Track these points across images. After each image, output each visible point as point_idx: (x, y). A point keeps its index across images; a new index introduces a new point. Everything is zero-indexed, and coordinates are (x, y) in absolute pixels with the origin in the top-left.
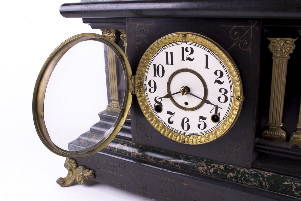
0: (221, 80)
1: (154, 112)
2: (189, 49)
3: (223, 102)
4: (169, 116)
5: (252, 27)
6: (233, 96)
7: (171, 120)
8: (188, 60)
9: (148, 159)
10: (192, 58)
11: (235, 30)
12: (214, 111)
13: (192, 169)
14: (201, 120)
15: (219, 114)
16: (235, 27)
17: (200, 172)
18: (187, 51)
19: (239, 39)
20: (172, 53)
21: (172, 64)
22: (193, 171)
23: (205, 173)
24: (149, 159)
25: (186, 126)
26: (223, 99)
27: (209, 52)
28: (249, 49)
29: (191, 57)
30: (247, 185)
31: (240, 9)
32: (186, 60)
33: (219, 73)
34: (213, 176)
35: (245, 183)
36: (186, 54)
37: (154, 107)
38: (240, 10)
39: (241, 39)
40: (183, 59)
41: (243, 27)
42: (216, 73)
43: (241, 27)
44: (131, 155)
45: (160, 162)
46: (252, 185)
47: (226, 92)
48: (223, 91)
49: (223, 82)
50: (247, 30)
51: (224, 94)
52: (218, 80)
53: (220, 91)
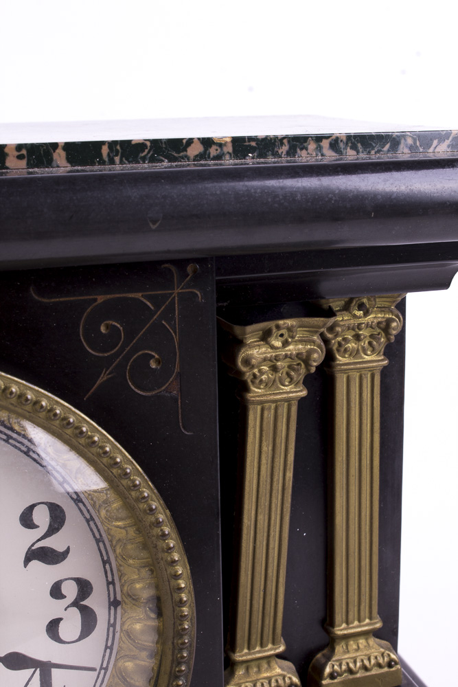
0: (56, 543)
3: (77, 637)
5: (176, 291)
6: (119, 598)
11: (107, 311)
16: (101, 299)
19: (122, 348)
26: (71, 625)
28: (171, 388)
31: (154, 222)
33: (42, 517)
38: (154, 227)
39: (135, 349)
41: (138, 295)
42: (27, 520)
43: (131, 298)
48: (70, 590)
49: (67, 551)
50: (158, 307)
51: (75, 604)
52: (42, 548)
53: (56, 592)
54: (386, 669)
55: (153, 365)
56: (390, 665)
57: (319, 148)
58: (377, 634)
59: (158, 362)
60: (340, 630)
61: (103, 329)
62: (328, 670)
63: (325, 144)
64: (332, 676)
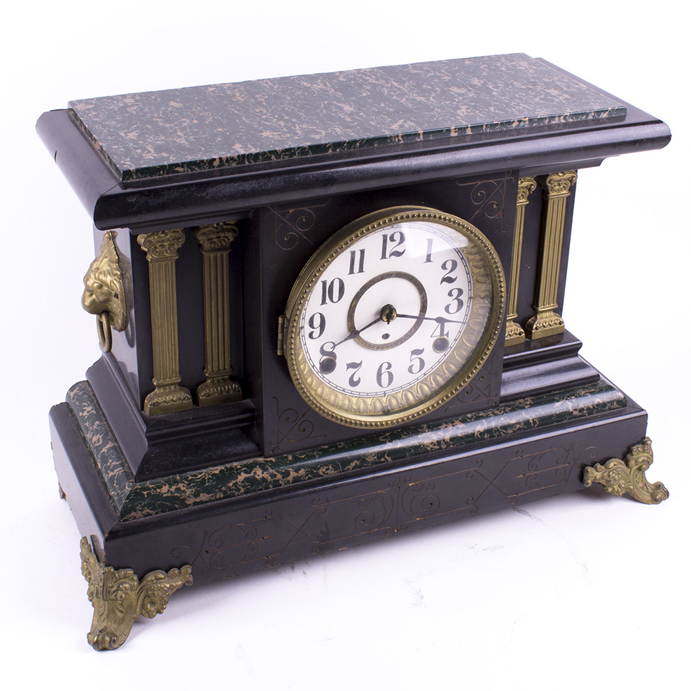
0: (452, 275)
1: (320, 375)
2: (397, 237)
3: (456, 311)
4: (352, 371)
5: (505, 178)
6: (472, 296)
7: (355, 379)
8: (393, 257)
9: (322, 474)
10: (401, 251)
11: (482, 187)
12: (438, 333)
13: (413, 451)
14: (414, 356)
15: (447, 335)
16: (479, 183)
17: (429, 449)
18: (392, 239)
19: (485, 201)
20: (362, 252)
21: (361, 270)
22: (416, 455)
23: (437, 447)
24: (324, 473)
25: (385, 378)
26: (454, 305)
27: (435, 233)
28: (500, 215)
29: (400, 249)
30: (508, 434)
32: (390, 256)
33: (449, 266)
34: (452, 446)
35: (503, 433)
36: (391, 246)
37: (319, 365)
39: (489, 201)
40: (384, 256)
41: (492, 181)
42: (444, 267)
43: (489, 182)
44: (281, 485)
45: (349, 467)
46: (514, 431)
47: (460, 292)
48: (455, 293)
49: (456, 279)
50: (498, 184)
51: (456, 298)
52: (447, 277)
53: (450, 294)
54: (559, 325)
55: (495, 206)
56: (560, 324)
57: (560, 120)
58: (554, 311)
59: (497, 205)
60: (540, 309)
61: (479, 194)
62: (534, 326)
63: (562, 118)
64: (536, 329)
